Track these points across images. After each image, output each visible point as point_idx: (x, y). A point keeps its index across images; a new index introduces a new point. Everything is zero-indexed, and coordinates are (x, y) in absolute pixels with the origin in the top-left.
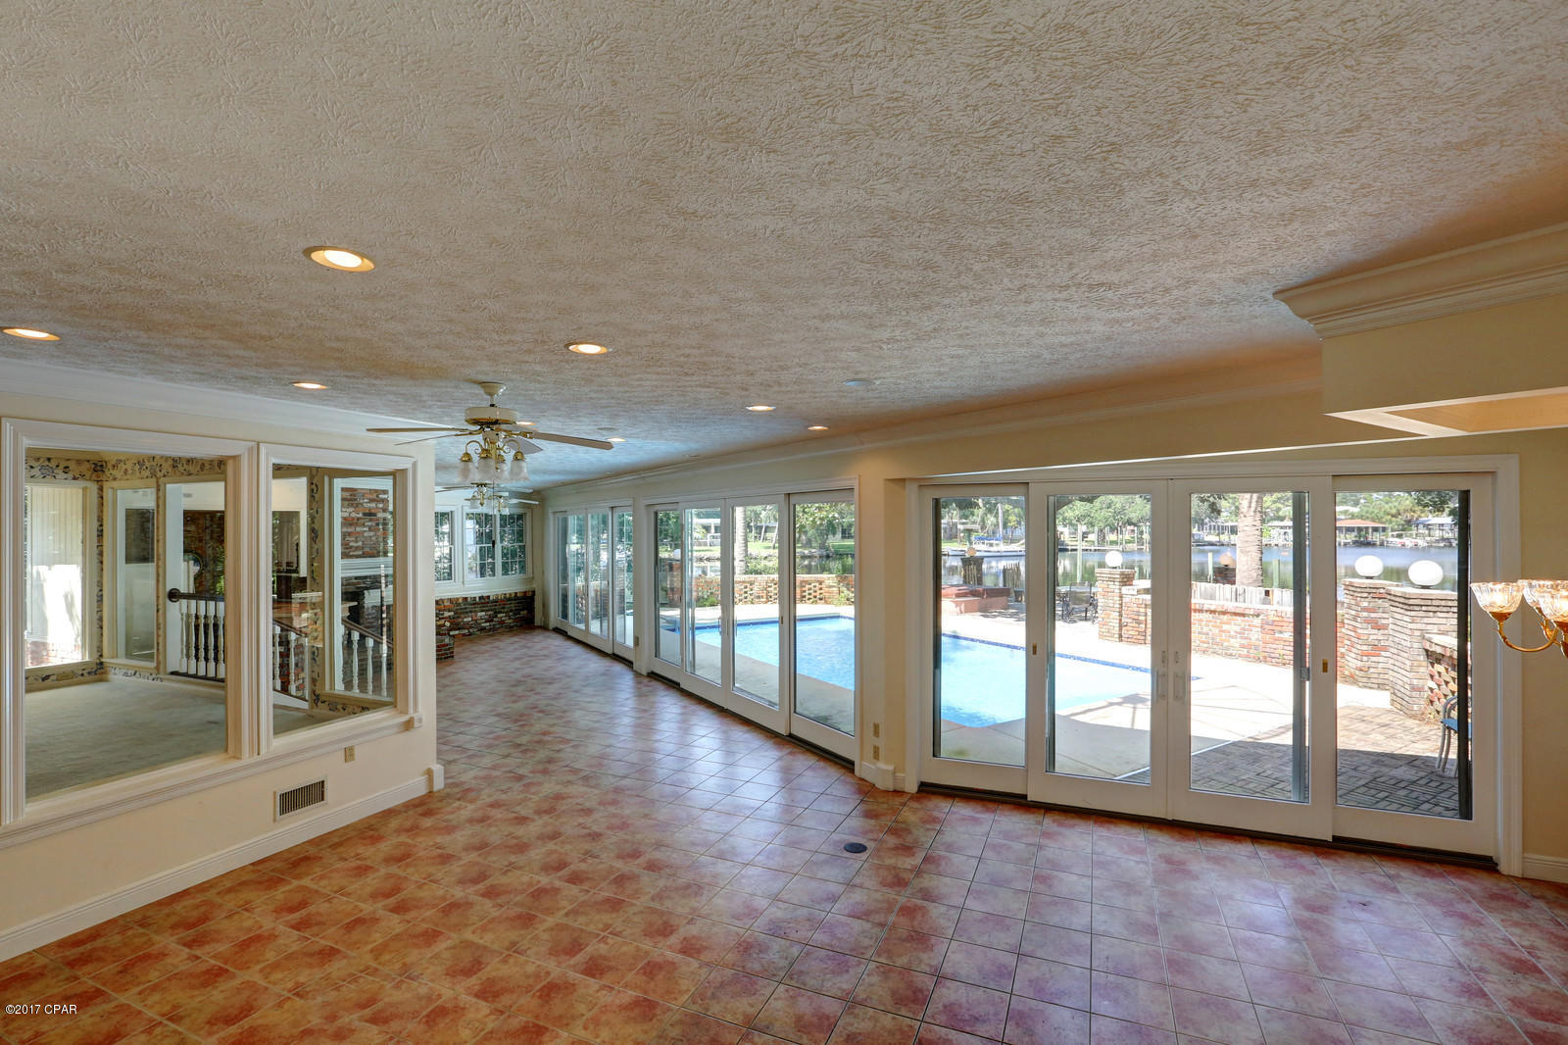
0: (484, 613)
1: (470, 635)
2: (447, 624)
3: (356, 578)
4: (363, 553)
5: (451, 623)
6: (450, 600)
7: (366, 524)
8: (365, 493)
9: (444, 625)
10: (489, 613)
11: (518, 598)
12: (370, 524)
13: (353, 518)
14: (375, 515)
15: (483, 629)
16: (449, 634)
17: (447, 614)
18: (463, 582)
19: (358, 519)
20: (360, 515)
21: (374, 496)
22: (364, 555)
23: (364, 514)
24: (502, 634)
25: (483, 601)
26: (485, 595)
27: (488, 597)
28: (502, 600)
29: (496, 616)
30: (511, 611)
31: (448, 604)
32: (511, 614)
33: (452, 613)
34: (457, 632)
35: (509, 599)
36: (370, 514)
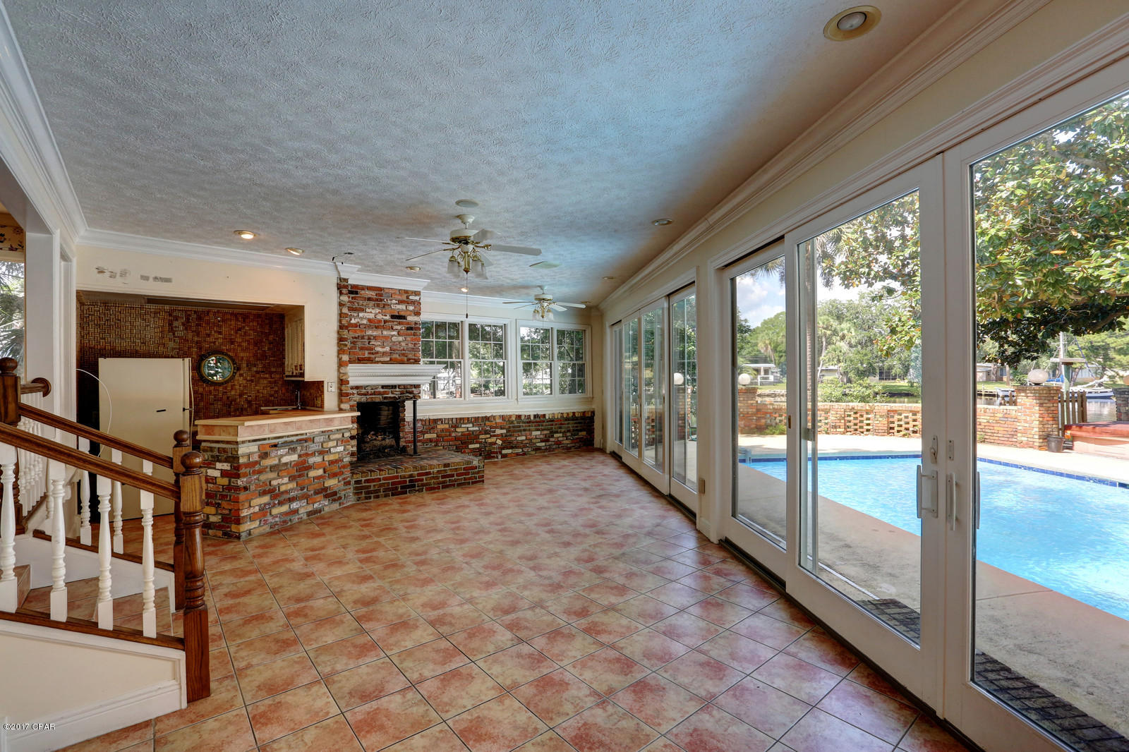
0: (539, 433)
1: (524, 454)
2: (499, 442)
3: (383, 387)
4: (391, 359)
5: (504, 442)
6: (503, 417)
7: (395, 327)
8: (392, 293)
9: (495, 443)
10: (546, 432)
11: (577, 419)
12: (399, 327)
13: (380, 321)
14: (404, 318)
15: (538, 449)
16: (500, 453)
17: (498, 432)
18: (517, 399)
19: (385, 321)
20: (388, 318)
21: (404, 298)
22: (392, 361)
23: (393, 317)
24: (556, 455)
25: (538, 419)
26: (540, 413)
27: (544, 416)
28: (558, 420)
29: (552, 436)
30: (569, 431)
31: (501, 421)
32: (568, 434)
33: (504, 431)
34: (509, 451)
35: (567, 419)
36: (399, 317)
